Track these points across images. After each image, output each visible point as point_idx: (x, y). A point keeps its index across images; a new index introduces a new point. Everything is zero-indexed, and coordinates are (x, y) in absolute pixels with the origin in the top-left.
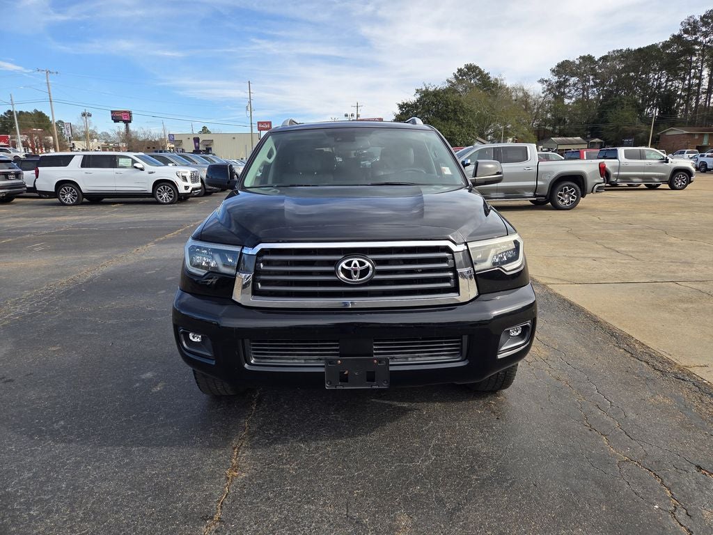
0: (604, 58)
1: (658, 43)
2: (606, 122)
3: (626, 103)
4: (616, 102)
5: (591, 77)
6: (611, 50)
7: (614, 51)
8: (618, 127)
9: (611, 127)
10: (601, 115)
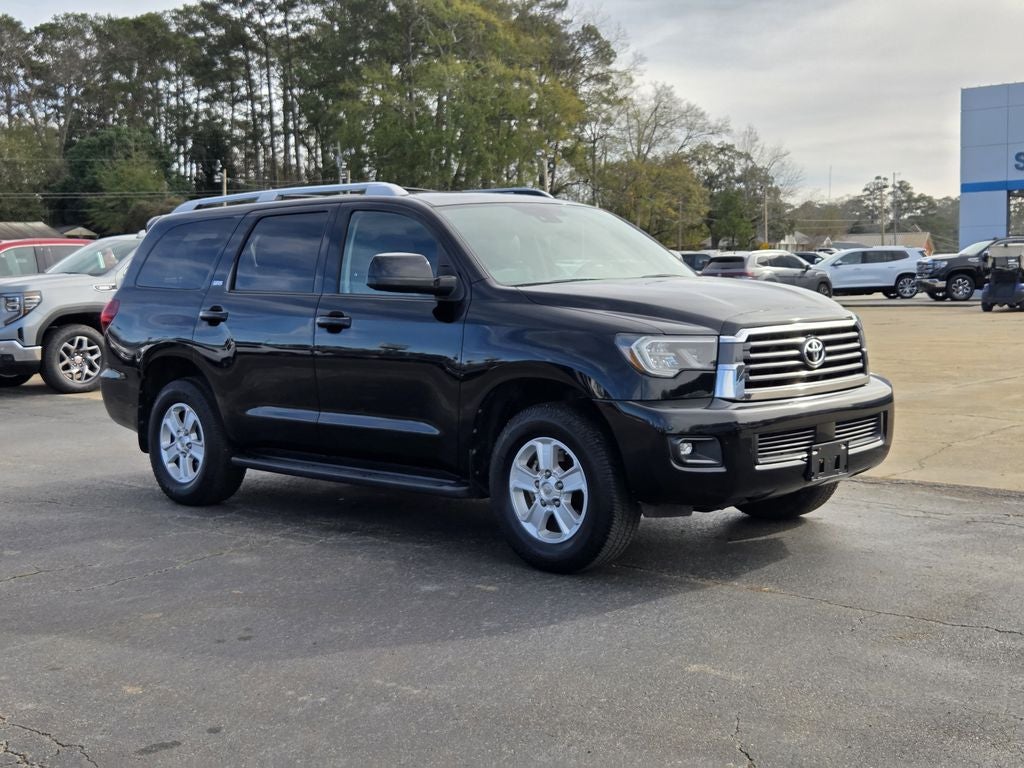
0: (49, 31)
1: (160, 11)
2: (95, 187)
3: (132, 144)
4: (110, 142)
5: (21, 72)
6: (61, 13)
7: (67, 17)
8: (124, 203)
9: (111, 200)
10: (79, 170)
